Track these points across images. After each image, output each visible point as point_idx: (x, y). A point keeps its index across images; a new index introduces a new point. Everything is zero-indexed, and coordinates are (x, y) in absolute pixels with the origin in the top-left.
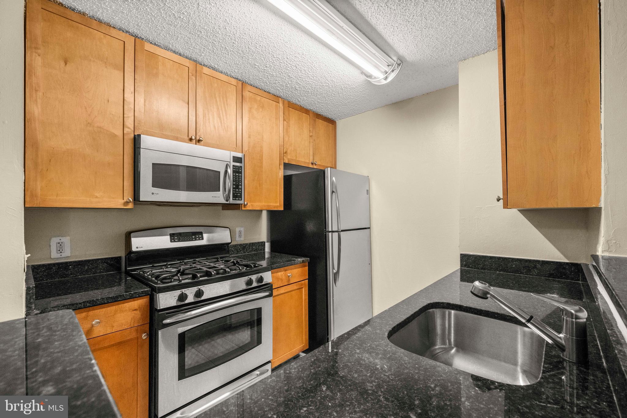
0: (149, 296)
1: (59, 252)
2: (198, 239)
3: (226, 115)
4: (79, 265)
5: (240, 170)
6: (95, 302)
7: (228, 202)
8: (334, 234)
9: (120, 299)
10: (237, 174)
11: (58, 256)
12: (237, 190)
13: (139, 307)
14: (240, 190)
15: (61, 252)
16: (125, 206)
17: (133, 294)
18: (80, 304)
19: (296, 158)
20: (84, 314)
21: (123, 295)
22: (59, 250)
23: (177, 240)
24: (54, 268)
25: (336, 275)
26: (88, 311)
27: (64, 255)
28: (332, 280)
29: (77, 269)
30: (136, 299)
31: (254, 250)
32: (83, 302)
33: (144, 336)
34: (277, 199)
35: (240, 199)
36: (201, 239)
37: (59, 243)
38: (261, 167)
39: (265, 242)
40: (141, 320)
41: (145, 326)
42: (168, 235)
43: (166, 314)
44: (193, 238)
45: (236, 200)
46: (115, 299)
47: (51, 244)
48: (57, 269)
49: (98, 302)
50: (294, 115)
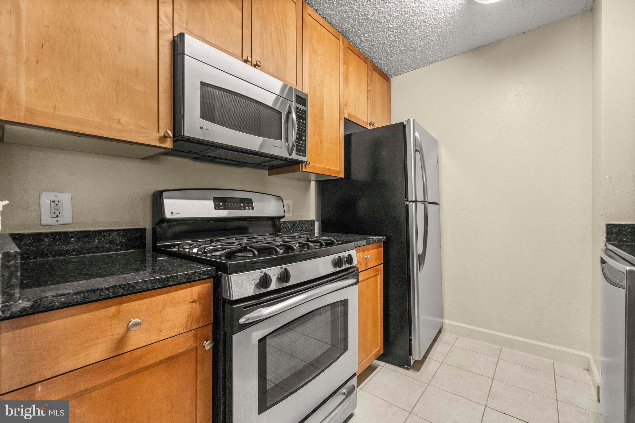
0: (212, 279)
1: (54, 215)
2: (247, 208)
3: (285, 40)
4: (85, 237)
5: (304, 116)
6: (132, 286)
7: (291, 157)
8: (418, 204)
9: (171, 283)
10: (301, 121)
11: (53, 221)
12: (301, 142)
13: (199, 298)
14: (304, 143)
15: (57, 216)
16: (161, 143)
17: (190, 275)
18: (107, 289)
19: (355, 114)
20: (113, 309)
21: (177, 276)
22: (55, 213)
23: (222, 208)
24: (47, 240)
25: (422, 258)
26: (121, 303)
27: (61, 221)
28: (417, 264)
29: (82, 243)
30: (194, 283)
31: (304, 230)
32: (113, 287)
33: (208, 345)
34: (338, 162)
35: (304, 154)
36: (250, 208)
37: (54, 202)
38: (322, 118)
39: (314, 221)
40: (202, 319)
41: (207, 328)
42: (210, 200)
43: (244, 308)
44: (241, 207)
45: (299, 155)
46: (164, 282)
47: (41, 203)
48: (52, 241)
49: (138, 288)
50: (354, 60)
